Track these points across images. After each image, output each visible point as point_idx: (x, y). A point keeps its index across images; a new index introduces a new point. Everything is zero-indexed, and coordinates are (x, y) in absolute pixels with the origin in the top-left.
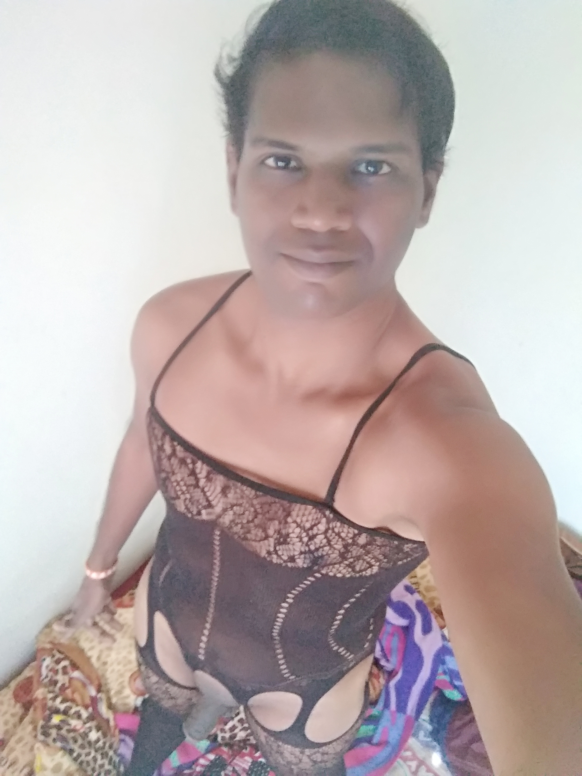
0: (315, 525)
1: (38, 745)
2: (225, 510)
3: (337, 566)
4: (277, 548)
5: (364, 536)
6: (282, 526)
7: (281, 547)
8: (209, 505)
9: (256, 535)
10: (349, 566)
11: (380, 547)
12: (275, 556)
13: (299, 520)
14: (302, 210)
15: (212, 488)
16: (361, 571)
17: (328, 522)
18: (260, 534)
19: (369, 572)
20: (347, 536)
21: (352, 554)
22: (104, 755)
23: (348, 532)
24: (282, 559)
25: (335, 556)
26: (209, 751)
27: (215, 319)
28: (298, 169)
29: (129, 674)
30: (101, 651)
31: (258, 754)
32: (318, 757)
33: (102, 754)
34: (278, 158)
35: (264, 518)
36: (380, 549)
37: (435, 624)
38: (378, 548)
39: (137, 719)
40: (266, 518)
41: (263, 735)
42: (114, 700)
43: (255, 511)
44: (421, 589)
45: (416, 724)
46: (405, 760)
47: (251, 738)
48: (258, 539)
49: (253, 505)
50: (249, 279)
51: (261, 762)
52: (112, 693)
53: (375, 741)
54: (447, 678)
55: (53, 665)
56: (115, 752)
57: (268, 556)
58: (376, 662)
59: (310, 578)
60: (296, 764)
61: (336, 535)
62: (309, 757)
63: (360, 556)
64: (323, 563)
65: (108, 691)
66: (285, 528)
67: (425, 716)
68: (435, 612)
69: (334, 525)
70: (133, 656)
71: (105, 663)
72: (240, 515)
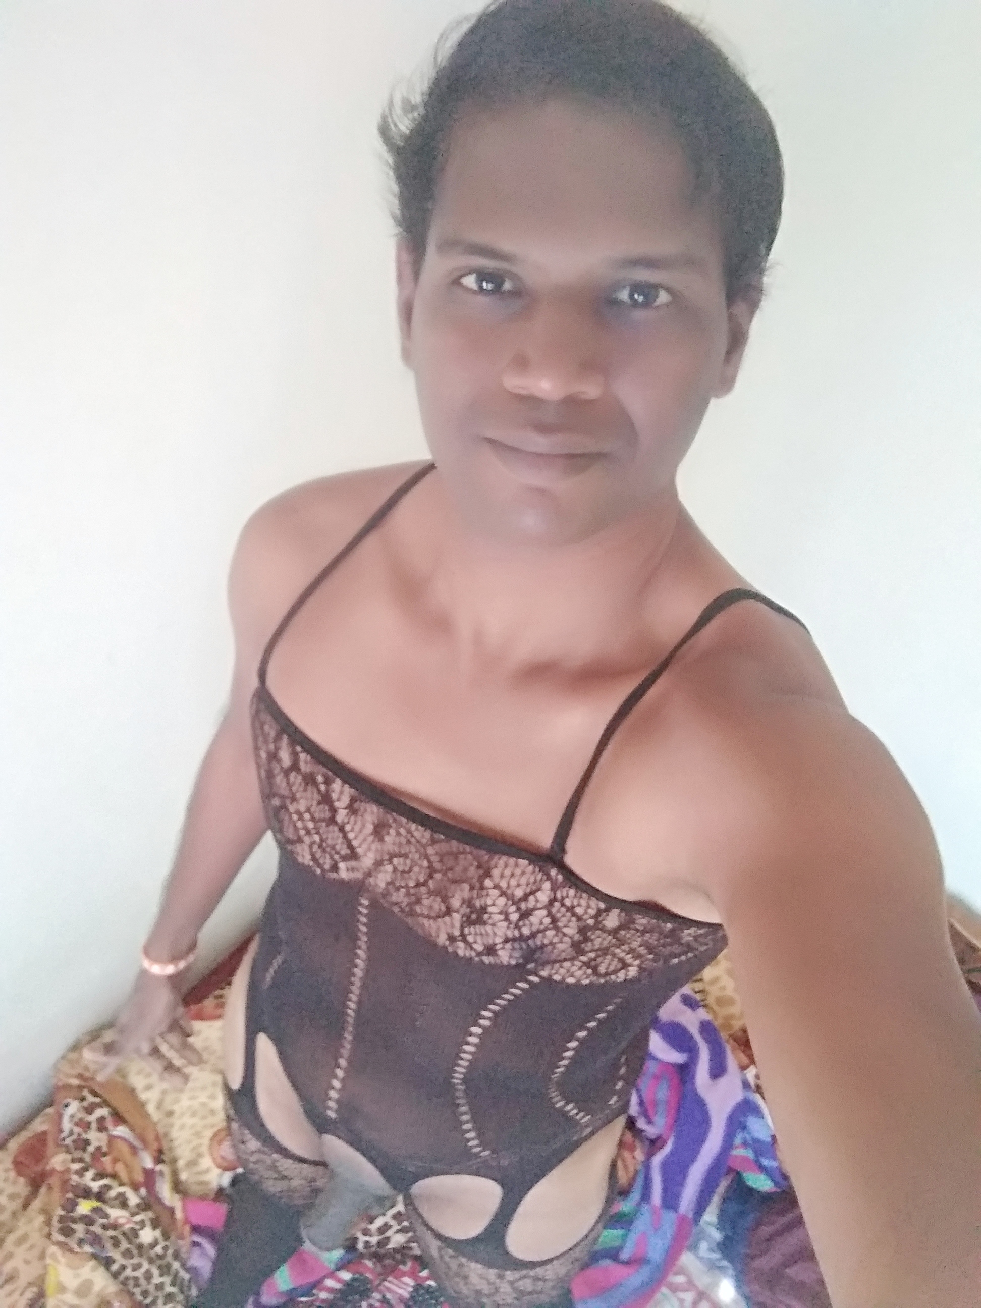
0: (533, 893)
1: (54, 1249)
2: (378, 864)
3: (567, 964)
4: (466, 930)
5: (615, 912)
6: (475, 893)
7: (472, 929)
8: (353, 855)
9: (431, 908)
10: (587, 965)
11: (644, 932)
12: (461, 944)
13: (503, 884)
14: (522, 363)
15: (357, 828)
16: (607, 974)
17: (554, 889)
18: (438, 906)
19: (621, 976)
20: (586, 913)
21: (593, 945)
22: (165, 1269)
23: (588, 907)
24: (472, 948)
25: (564, 947)
26: (342, 1265)
27: (371, 543)
28: (517, 293)
29: (209, 1133)
30: (164, 1092)
31: (425, 1273)
32: (527, 1285)
33: (160, 1267)
34: (483, 276)
35: (445, 879)
36: (643, 935)
37: (732, 1061)
38: (639, 934)
39: (223, 1208)
40: (448, 879)
41: (434, 1245)
42: (183, 1176)
43: (430, 867)
44: (711, 1000)
45: (695, 1230)
46: (674, 1289)
47: (414, 1245)
48: (433, 914)
49: (427, 857)
50: (429, 478)
51: (430, 1286)
52: (181, 1163)
53: (625, 1255)
54: (749, 1154)
55: (81, 1115)
56: (183, 1265)
57: (449, 945)
58: (631, 1124)
59: (520, 984)
60: (489, 1296)
61: (567, 911)
62: (512, 1283)
63: (607, 949)
64: (545, 957)
65: (174, 1161)
66: (479, 896)
67: (710, 1216)
68: (731, 1041)
69: (565, 895)
70: (219, 1102)
71: (170, 1114)
72: (403, 872)
